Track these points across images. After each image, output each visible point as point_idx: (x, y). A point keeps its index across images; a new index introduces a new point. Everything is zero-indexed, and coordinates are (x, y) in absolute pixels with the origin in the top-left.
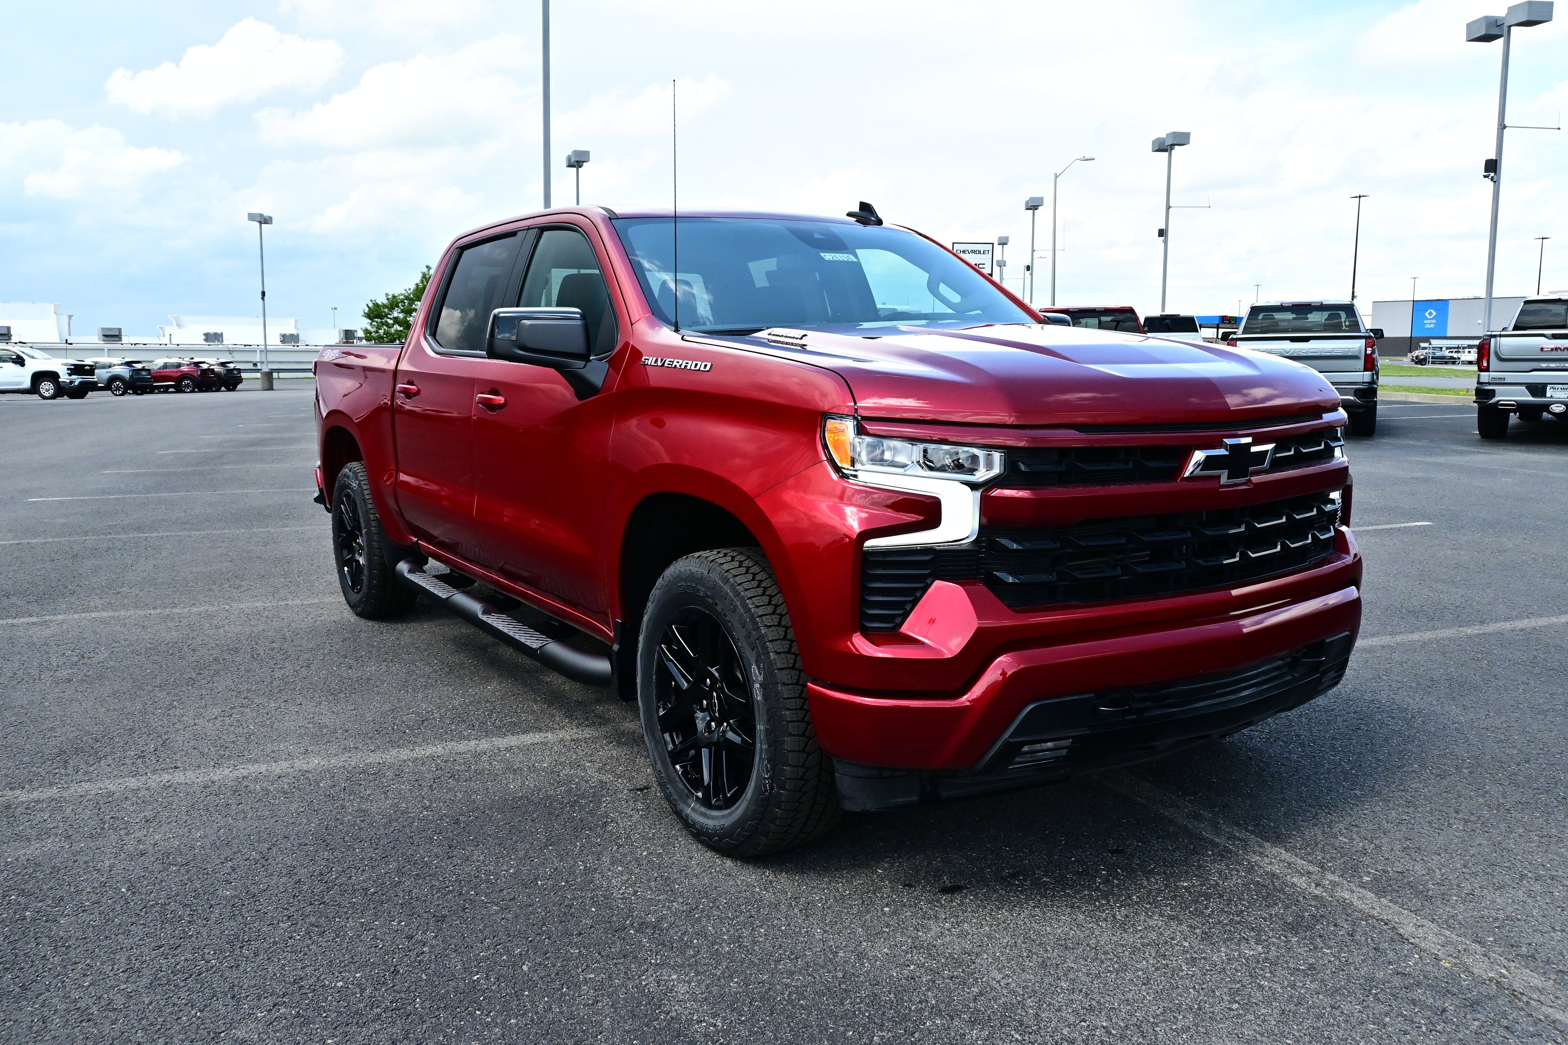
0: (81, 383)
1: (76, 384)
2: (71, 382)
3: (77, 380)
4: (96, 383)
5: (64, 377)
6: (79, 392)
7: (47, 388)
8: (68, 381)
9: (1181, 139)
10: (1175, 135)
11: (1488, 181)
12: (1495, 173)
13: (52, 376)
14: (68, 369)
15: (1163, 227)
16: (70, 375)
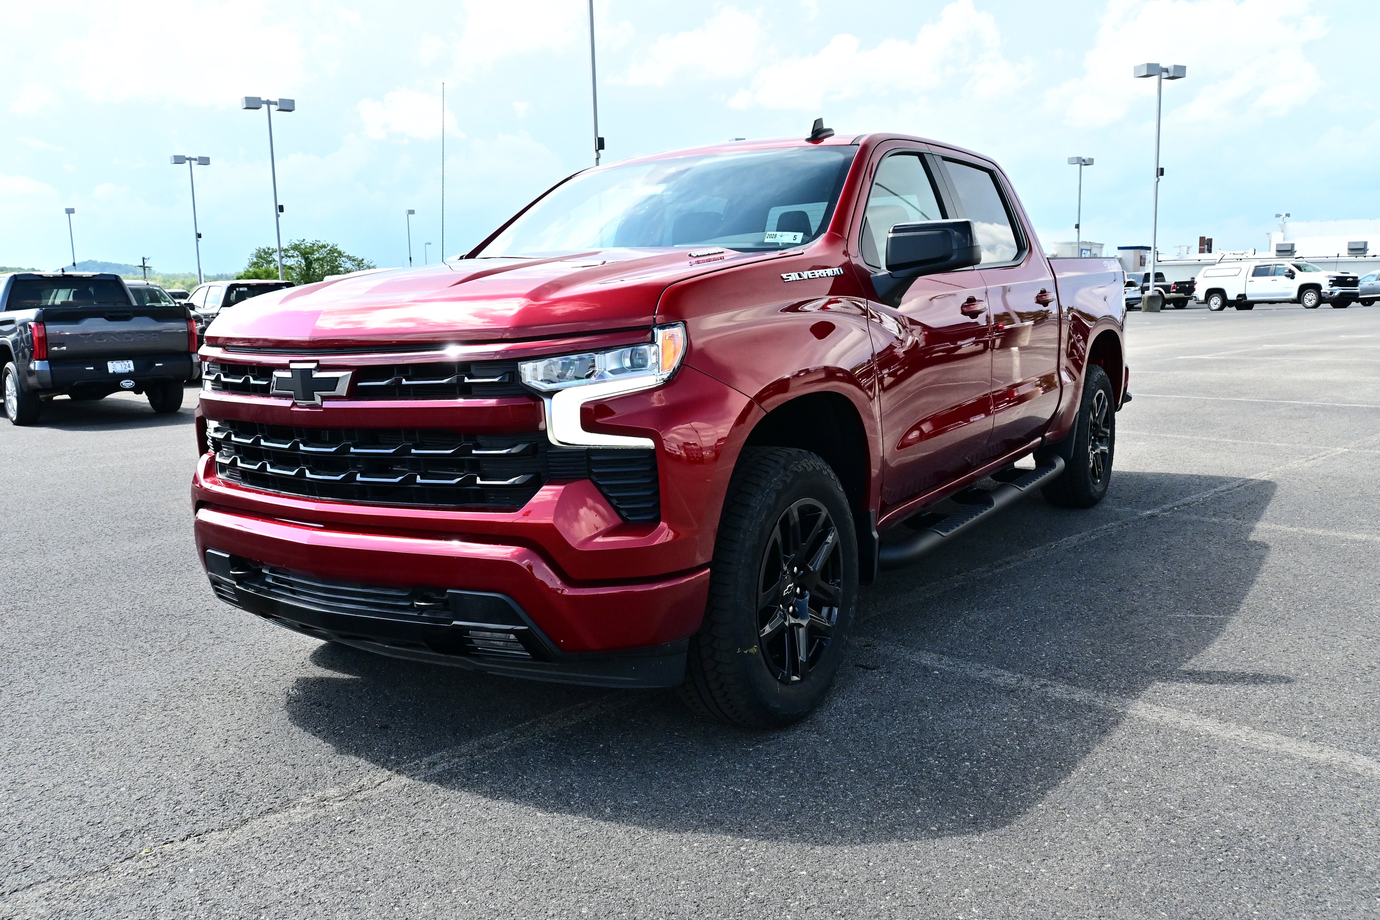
0: (1341, 294)
1: (1336, 294)
2: (1331, 293)
3: (1338, 291)
4: (1357, 294)
5: (1326, 289)
6: (1341, 302)
7: (1310, 298)
8: (1329, 292)
13: (1316, 287)
14: (1330, 281)
16: (1332, 286)
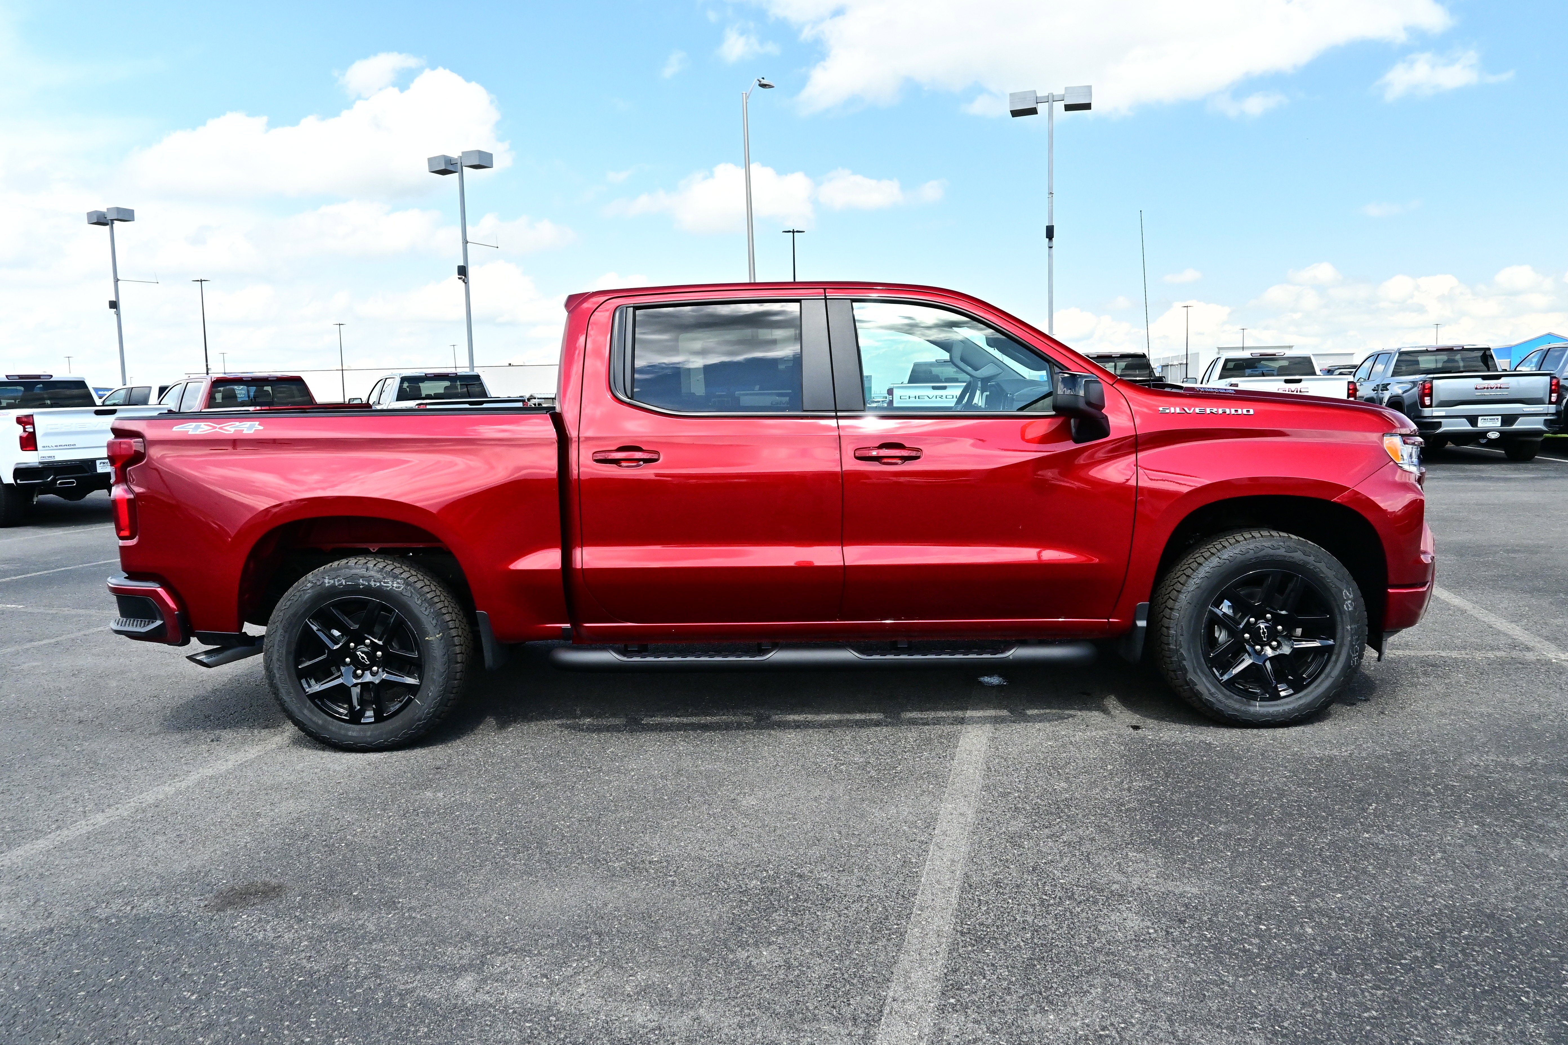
9: (126, 216)
10: (119, 210)
11: (461, 281)
12: (465, 276)
15: (114, 299)
